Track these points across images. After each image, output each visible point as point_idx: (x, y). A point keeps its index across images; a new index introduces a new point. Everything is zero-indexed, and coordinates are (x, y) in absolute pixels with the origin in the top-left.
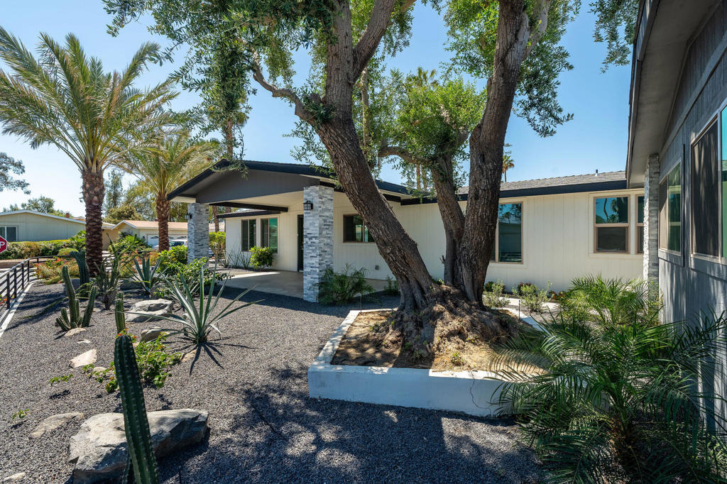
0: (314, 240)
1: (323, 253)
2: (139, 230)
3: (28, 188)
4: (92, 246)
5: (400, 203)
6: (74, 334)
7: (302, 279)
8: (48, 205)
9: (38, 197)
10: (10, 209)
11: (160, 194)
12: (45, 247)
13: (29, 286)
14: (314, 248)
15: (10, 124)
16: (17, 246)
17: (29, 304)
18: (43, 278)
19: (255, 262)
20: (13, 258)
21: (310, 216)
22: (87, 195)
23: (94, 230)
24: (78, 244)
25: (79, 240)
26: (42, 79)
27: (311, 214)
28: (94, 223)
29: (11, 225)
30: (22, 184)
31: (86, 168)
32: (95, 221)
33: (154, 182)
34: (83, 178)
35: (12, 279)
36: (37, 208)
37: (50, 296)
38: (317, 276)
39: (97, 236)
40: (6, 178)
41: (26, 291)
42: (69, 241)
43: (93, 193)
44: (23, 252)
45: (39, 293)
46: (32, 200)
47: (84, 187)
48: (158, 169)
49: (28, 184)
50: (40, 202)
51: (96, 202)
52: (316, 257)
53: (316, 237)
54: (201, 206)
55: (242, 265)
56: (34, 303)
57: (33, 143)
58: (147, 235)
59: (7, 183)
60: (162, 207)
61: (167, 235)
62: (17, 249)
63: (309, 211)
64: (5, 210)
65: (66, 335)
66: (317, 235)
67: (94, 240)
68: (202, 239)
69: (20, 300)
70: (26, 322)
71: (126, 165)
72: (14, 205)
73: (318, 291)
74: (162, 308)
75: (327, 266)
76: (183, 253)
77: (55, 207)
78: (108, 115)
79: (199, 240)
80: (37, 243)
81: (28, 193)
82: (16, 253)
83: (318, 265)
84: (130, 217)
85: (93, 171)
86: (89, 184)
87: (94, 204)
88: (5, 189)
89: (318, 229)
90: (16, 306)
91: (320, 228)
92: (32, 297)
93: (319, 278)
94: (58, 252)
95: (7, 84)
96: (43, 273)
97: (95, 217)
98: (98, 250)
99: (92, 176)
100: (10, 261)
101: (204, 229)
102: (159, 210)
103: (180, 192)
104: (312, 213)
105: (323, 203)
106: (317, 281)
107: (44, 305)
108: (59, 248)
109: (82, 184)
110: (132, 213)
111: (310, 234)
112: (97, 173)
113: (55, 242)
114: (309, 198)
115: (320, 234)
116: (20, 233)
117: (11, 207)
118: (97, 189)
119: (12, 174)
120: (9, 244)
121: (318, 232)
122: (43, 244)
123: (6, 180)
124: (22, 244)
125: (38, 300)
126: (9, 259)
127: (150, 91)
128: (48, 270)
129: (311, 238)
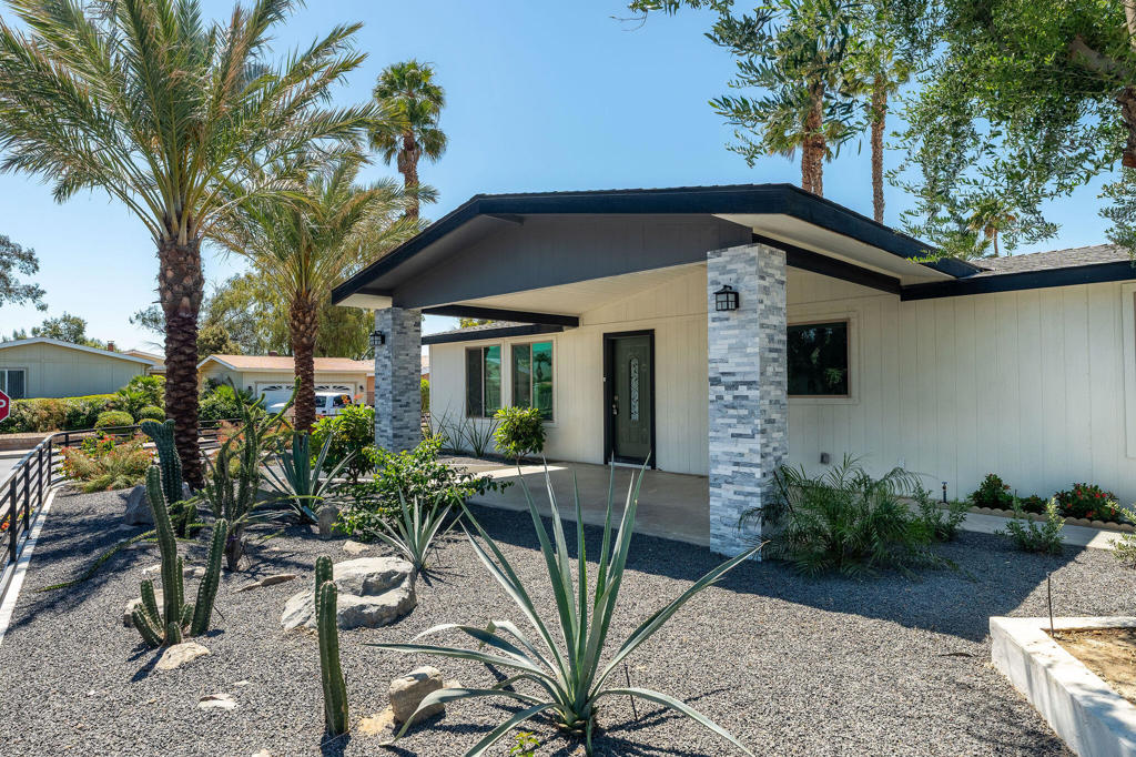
0: (743, 390)
1: (768, 426)
2: (242, 373)
3: (43, 300)
4: (178, 407)
5: (899, 297)
6: (182, 666)
7: (707, 496)
8: (77, 329)
9: (59, 316)
10: (12, 339)
11: (298, 294)
12: (73, 408)
13: (52, 496)
14: (744, 412)
15: (15, 149)
16: (25, 407)
17: (55, 546)
18: (76, 477)
19: (507, 442)
20: (19, 431)
21: (729, 328)
22: (169, 295)
23: (182, 372)
24: (132, 402)
25: (134, 395)
26: (84, 40)
27: (730, 323)
28: (183, 358)
29: (15, 366)
30: (34, 293)
31: (166, 235)
32: (184, 353)
33: (285, 271)
34: (161, 257)
35: (19, 488)
36: (57, 336)
37: (97, 525)
38: (758, 490)
39: (188, 385)
40: (7, 282)
41: (47, 507)
42: (115, 396)
43: (181, 290)
44: (35, 419)
45: (71, 515)
46: (49, 321)
47: (162, 277)
48: (294, 241)
49: (43, 292)
50: (62, 325)
51: (186, 309)
52: (753, 437)
53: (749, 384)
54: (405, 314)
55: (471, 448)
56: (65, 543)
57: (59, 192)
58: (256, 383)
59: (9, 292)
60: (304, 323)
61: (312, 382)
62: (24, 412)
63: (726, 314)
64: (5, 341)
65: (162, 665)
66: (756, 378)
67: (182, 394)
68: (407, 390)
69: (36, 533)
70: (51, 606)
71: (231, 237)
72: (19, 332)
73: (758, 530)
74: (396, 584)
75: (778, 459)
76: (365, 422)
77: (88, 334)
78: (215, 112)
79: (402, 394)
80: (60, 401)
81: (43, 308)
82: (22, 420)
83: (758, 460)
84: (220, 349)
85: (180, 240)
86: (173, 269)
87: (183, 314)
88: (6, 302)
89: (757, 360)
90: (29, 550)
91: (762, 358)
92: (59, 525)
93: (762, 494)
94: (95, 420)
95: (15, 49)
96: (77, 466)
97: (185, 343)
98: (190, 417)
99: (179, 252)
100: (13, 436)
101: (412, 368)
102: (297, 330)
103: (360, 284)
104: (734, 317)
105: (766, 290)
106: (756, 503)
107: (86, 549)
108: (98, 411)
109: (158, 272)
110: (223, 341)
111: (733, 374)
112: (189, 244)
113: (92, 398)
114: (725, 280)
115: (762, 374)
116: (31, 381)
117: (15, 334)
118: (188, 281)
119: (17, 275)
120: (13, 403)
121: (757, 369)
122: (70, 403)
123: (8, 285)
124: (34, 403)
125: (70, 535)
126: (12, 432)
127: (298, 58)
128: (86, 461)
129: (735, 386)
